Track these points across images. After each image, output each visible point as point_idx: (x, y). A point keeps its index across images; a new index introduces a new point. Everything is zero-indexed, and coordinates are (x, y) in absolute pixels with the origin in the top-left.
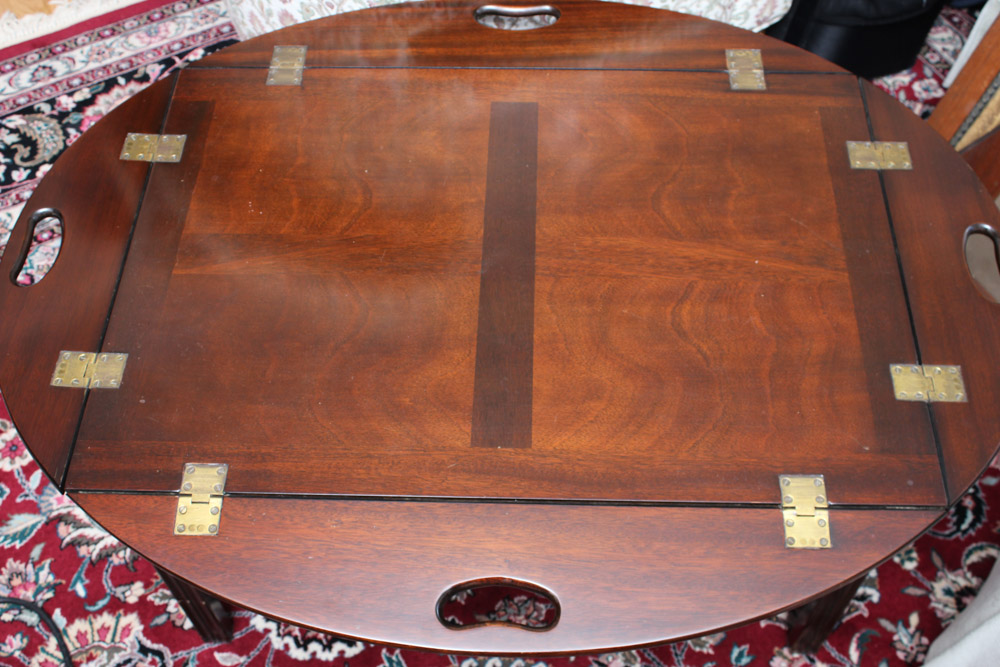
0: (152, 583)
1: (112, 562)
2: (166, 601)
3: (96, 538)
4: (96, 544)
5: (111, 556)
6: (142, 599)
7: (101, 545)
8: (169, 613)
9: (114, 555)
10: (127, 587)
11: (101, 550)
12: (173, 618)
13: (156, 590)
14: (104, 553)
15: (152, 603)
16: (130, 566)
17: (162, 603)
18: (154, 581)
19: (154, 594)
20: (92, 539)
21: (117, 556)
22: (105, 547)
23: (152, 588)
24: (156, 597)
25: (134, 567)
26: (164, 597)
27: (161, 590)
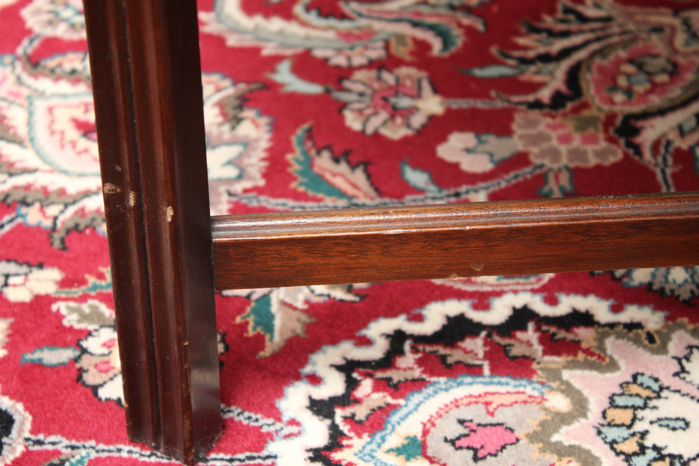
0: (83, 282)
1: (23, 216)
2: (91, 327)
3: (19, 165)
4: (11, 175)
5: (28, 205)
6: (41, 303)
7: (21, 180)
8: (84, 351)
9: (37, 205)
10: (24, 269)
11: (16, 188)
12: (85, 362)
13: (84, 298)
14: (18, 196)
15: (59, 316)
16: (57, 237)
17: (82, 326)
18: (92, 280)
19: (72, 304)
20: (12, 165)
21: (42, 209)
22: (28, 187)
23: (78, 291)
24: (71, 310)
25: (63, 241)
26: (96, 316)
27: (95, 302)
